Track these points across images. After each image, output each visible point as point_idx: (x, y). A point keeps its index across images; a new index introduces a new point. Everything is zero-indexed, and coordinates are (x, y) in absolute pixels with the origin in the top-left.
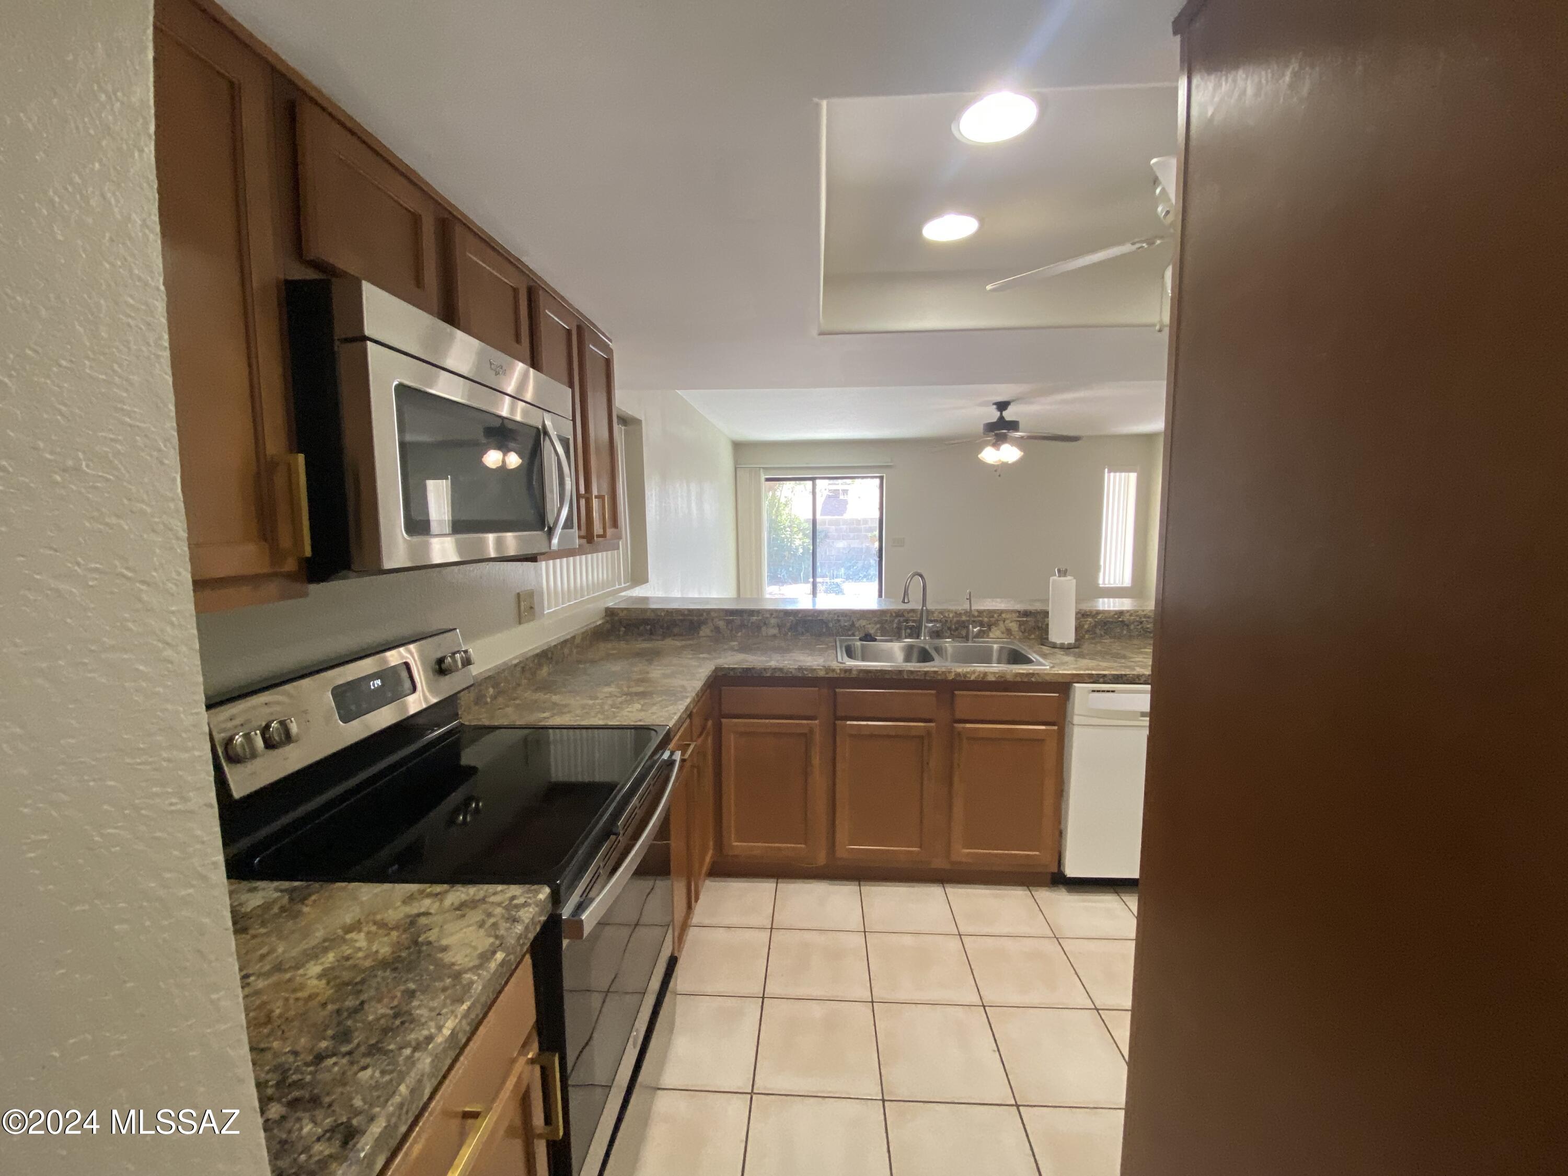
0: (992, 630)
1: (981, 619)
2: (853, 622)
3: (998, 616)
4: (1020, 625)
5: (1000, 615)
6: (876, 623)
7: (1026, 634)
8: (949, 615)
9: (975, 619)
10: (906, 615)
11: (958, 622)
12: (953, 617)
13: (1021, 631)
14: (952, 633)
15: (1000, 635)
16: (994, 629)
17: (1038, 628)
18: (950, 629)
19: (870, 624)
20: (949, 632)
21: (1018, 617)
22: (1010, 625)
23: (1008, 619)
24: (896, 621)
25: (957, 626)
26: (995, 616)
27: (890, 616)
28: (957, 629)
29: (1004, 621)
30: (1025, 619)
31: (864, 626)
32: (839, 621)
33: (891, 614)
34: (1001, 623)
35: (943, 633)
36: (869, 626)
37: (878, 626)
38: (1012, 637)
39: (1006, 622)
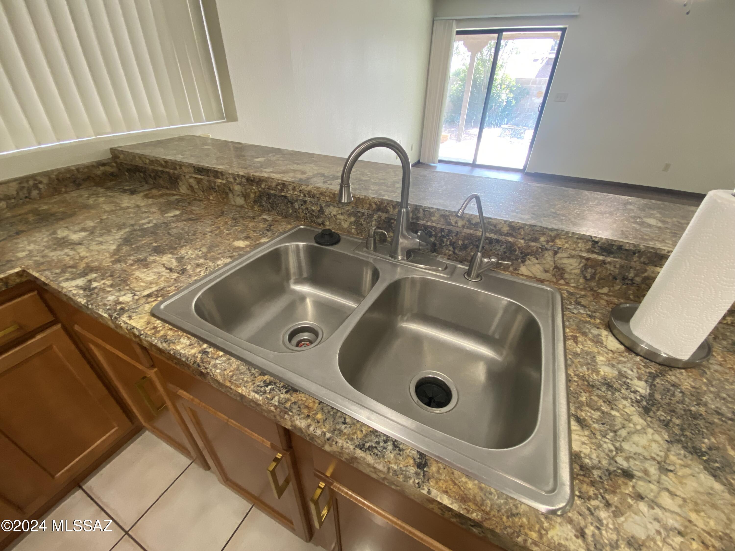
0: (528, 262)
1: (510, 239)
2: (321, 207)
3: (548, 242)
4: (586, 267)
5: (553, 241)
6: (350, 215)
7: (593, 284)
8: (456, 223)
9: (502, 238)
10: (391, 209)
11: (469, 237)
12: (463, 227)
13: (585, 277)
14: (456, 251)
15: (540, 275)
16: (531, 261)
17: (624, 279)
18: (453, 244)
19: (342, 214)
20: (451, 248)
21: (589, 251)
22: (565, 261)
23: (565, 250)
24: (375, 216)
25: (466, 242)
26: (542, 239)
27: (369, 209)
28: (464, 247)
29: (556, 253)
30: (601, 258)
31: (335, 216)
32: (305, 202)
33: (370, 205)
34: (548, 255)
35: (442, 247)
36: (342, 217)
37: (353, 219)
38: (562, 282)
39: (559, 255)
